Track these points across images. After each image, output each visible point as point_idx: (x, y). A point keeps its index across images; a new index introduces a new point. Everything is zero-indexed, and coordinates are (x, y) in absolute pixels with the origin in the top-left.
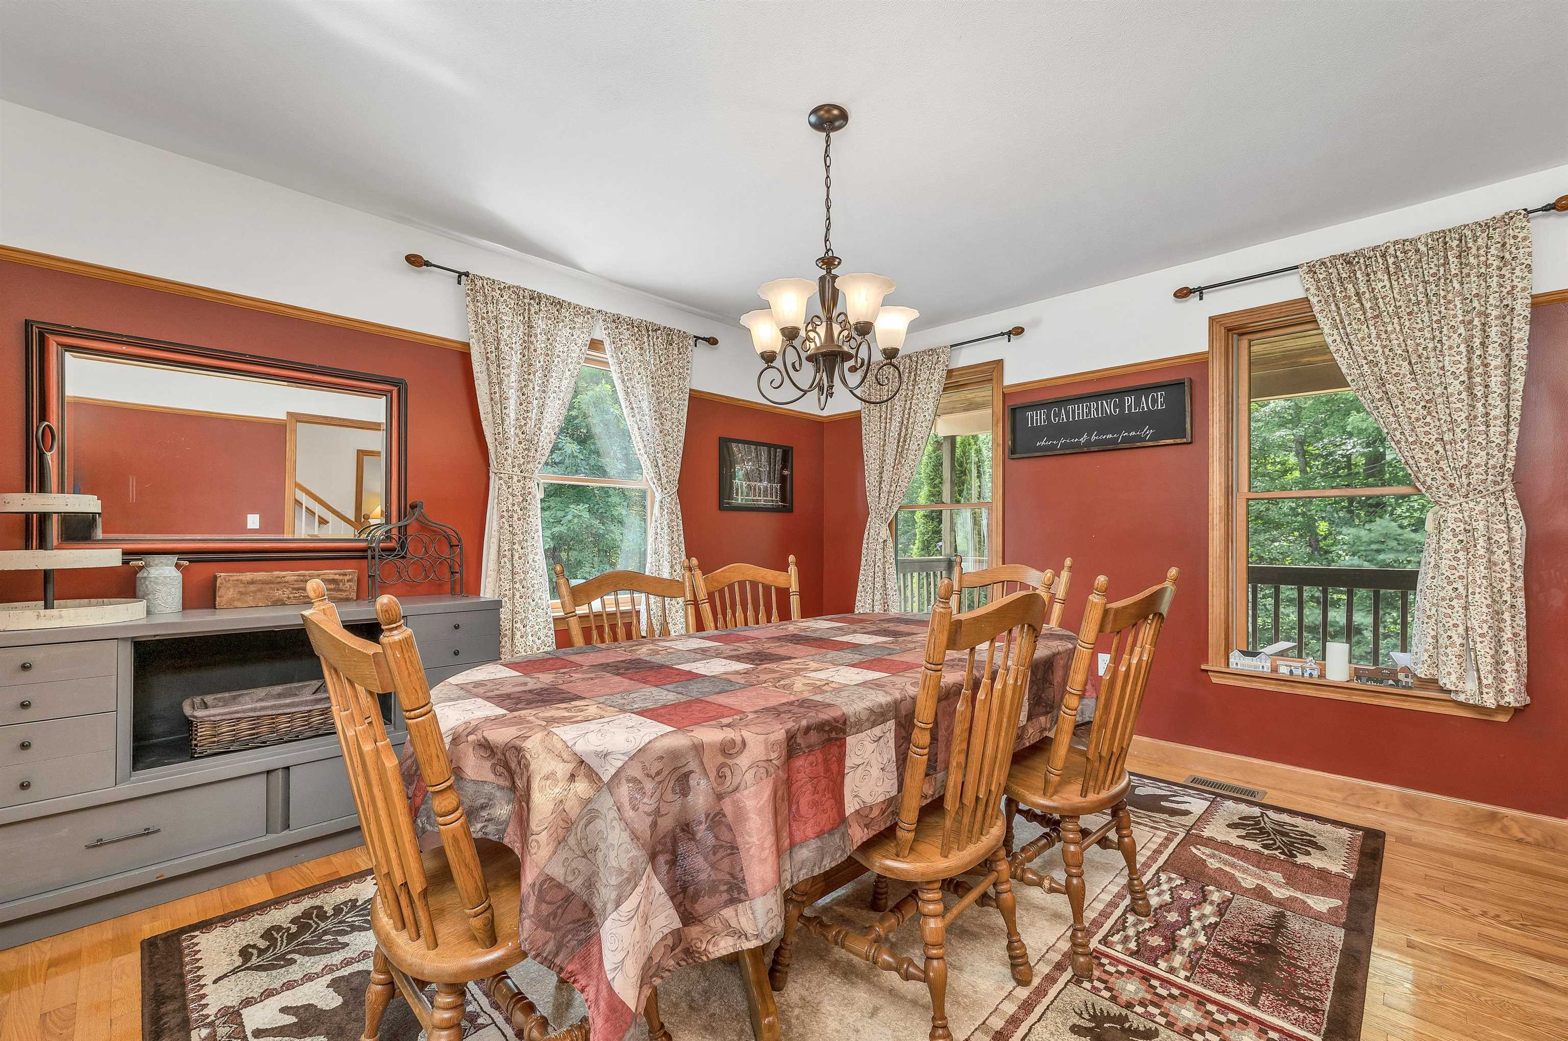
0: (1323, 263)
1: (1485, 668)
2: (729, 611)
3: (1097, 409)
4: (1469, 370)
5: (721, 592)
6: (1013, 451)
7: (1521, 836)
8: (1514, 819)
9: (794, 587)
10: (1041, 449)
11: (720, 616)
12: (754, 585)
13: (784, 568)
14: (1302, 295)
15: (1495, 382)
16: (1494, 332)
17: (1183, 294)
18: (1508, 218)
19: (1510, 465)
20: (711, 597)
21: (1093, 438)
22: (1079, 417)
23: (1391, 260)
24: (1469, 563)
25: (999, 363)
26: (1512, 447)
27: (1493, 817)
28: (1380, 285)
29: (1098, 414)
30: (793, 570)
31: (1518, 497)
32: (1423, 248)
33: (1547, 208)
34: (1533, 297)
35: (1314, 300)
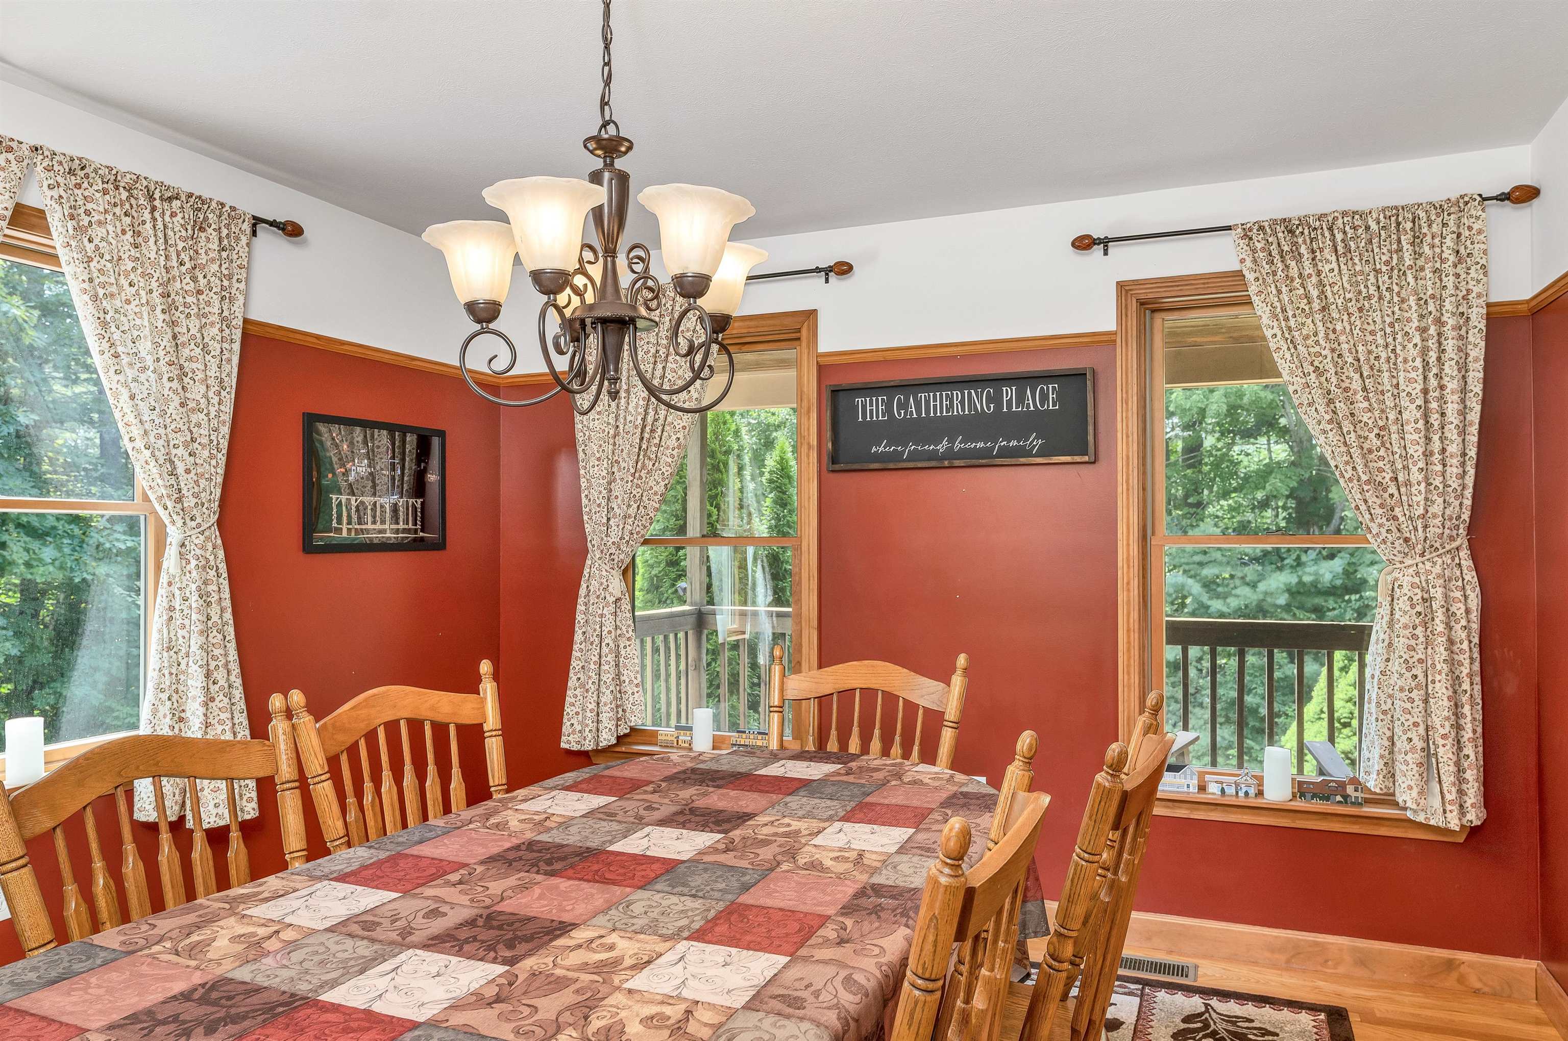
0: (1261, 228)
1: (1448, 779)
2: (368, 785)
3: (962, 402)
4: (1425, 392)
5: (353, 750)
6: (834, 460)
7: (1478, 985)
8: (1471, 965)
9: (492, 720)
10: (878, 458)
11: (351, 800)
12: (416, 726)
13: (471, 686)
14: (1236, 267)
15: (1452, 409)
16: (1450, 345)
17: (1084, 243)
18: (1462, 203)
19: (1466, 516)
20: (333, 762)
21: (958, 446)
22: (935, 412)
23: (1339, 236)
24: (1427, 644)
25: (811, 315)
26: (1469, 493)
27: (1450, 965)
28: (1327, 267)
29: (963, 410)
30: (488, 688)
31: (1474, 557)
32: (1374, 226)
33: (1503, 197)
34: (1489, 305)
35: (1250, 276)
